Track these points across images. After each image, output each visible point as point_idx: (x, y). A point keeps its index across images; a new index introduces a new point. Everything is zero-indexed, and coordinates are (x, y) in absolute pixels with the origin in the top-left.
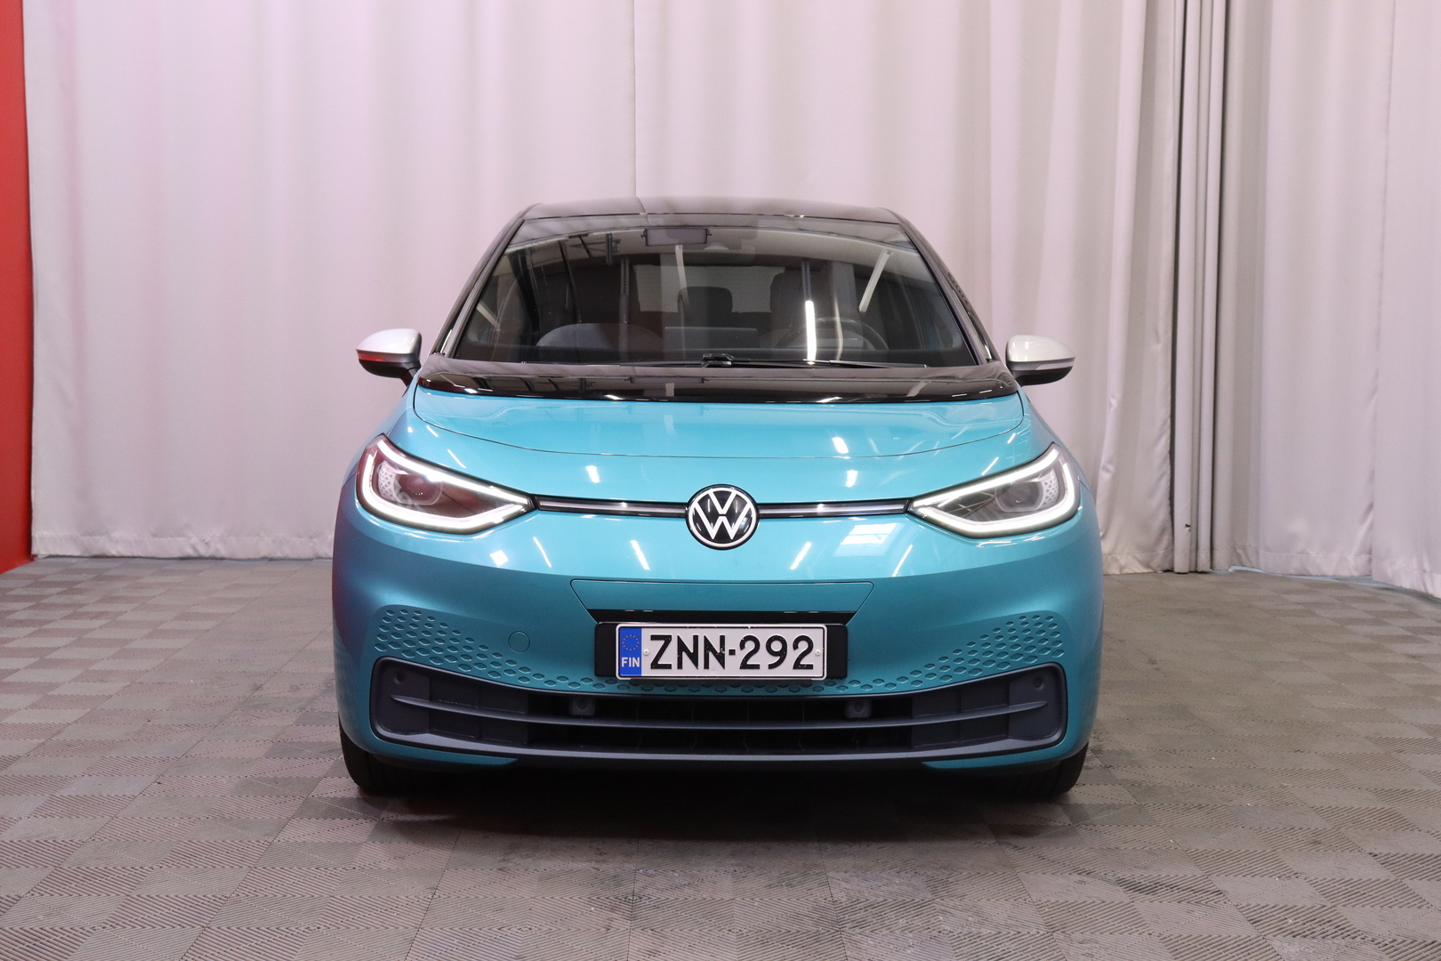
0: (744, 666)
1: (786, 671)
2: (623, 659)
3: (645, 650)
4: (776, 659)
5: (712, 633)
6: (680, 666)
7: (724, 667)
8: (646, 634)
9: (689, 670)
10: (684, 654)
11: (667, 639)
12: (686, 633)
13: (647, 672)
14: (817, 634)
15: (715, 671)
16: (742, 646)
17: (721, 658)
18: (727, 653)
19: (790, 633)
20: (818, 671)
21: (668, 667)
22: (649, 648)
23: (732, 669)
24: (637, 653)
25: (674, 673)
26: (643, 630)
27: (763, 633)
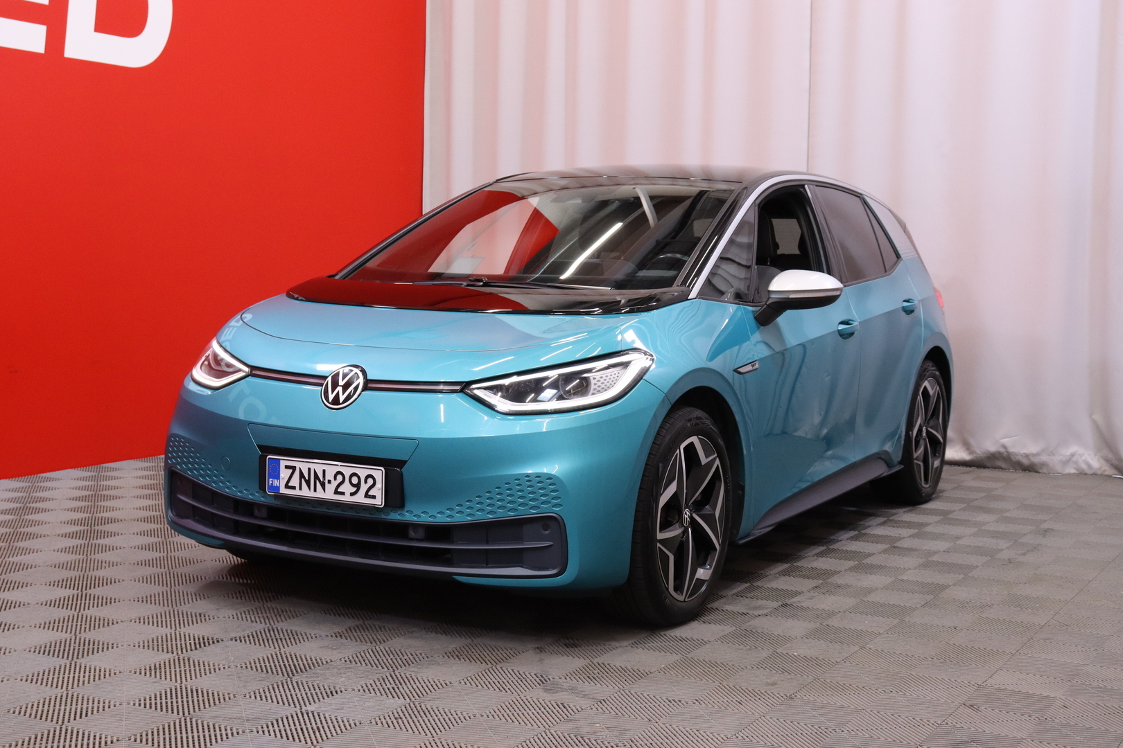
0: (336, 492)
1: (360, 498)
2: (270, 480)
3: (282, 475)
4: (354, 489)
5: (318, 466)
6: (300, 489)
7: (324, 490)
8: (283, 464)
9: (306, 492)
10: (303, 480)
11: (294, 468)
12: (303, 465)
13: (283, 491)
14: (379, 473)
15: (320, 494)
16: (335, 478)
17: (323, 485)
18: (326, 482)
19: (363, 472)
20: (379, 501)
21: (294, 488)
22: (285, 474)
23: (329, 494)
24: (277, 477)
25: (296, 492)
26: (281, 461)
27: (348, 470)
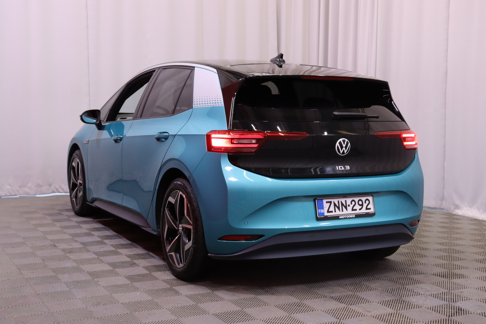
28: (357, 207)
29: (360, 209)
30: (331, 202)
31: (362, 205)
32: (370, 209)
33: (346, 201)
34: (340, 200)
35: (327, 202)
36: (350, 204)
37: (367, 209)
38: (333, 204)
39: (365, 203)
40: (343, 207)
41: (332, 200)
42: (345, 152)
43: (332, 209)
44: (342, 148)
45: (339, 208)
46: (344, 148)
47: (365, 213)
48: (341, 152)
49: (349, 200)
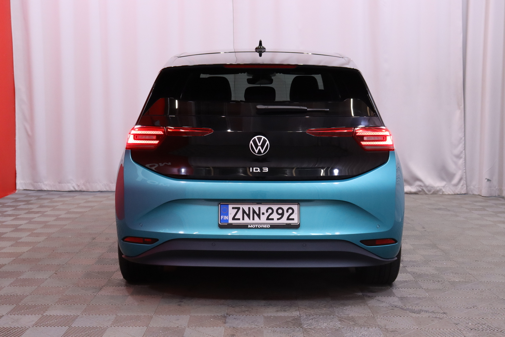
28: (275, 216)
29: (278, 219)
30: (239, 209)
31: (282, 214)
32: (293, 219)
33: (259, 208)
34: (251, 207)
35: (233, 208)
36: (265, 212)
37: (288, 219)
38: (241, 211)
39: (287, 211)
40: (255, 215)
41: (241, 207)
42: (262, 151)
43: (239, 215)
44: (257, 147)
45: (249, 216)
46: (259, 147)
47: (285, 224)
48: (257, 151)
49: (264, 208)
